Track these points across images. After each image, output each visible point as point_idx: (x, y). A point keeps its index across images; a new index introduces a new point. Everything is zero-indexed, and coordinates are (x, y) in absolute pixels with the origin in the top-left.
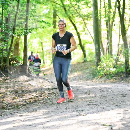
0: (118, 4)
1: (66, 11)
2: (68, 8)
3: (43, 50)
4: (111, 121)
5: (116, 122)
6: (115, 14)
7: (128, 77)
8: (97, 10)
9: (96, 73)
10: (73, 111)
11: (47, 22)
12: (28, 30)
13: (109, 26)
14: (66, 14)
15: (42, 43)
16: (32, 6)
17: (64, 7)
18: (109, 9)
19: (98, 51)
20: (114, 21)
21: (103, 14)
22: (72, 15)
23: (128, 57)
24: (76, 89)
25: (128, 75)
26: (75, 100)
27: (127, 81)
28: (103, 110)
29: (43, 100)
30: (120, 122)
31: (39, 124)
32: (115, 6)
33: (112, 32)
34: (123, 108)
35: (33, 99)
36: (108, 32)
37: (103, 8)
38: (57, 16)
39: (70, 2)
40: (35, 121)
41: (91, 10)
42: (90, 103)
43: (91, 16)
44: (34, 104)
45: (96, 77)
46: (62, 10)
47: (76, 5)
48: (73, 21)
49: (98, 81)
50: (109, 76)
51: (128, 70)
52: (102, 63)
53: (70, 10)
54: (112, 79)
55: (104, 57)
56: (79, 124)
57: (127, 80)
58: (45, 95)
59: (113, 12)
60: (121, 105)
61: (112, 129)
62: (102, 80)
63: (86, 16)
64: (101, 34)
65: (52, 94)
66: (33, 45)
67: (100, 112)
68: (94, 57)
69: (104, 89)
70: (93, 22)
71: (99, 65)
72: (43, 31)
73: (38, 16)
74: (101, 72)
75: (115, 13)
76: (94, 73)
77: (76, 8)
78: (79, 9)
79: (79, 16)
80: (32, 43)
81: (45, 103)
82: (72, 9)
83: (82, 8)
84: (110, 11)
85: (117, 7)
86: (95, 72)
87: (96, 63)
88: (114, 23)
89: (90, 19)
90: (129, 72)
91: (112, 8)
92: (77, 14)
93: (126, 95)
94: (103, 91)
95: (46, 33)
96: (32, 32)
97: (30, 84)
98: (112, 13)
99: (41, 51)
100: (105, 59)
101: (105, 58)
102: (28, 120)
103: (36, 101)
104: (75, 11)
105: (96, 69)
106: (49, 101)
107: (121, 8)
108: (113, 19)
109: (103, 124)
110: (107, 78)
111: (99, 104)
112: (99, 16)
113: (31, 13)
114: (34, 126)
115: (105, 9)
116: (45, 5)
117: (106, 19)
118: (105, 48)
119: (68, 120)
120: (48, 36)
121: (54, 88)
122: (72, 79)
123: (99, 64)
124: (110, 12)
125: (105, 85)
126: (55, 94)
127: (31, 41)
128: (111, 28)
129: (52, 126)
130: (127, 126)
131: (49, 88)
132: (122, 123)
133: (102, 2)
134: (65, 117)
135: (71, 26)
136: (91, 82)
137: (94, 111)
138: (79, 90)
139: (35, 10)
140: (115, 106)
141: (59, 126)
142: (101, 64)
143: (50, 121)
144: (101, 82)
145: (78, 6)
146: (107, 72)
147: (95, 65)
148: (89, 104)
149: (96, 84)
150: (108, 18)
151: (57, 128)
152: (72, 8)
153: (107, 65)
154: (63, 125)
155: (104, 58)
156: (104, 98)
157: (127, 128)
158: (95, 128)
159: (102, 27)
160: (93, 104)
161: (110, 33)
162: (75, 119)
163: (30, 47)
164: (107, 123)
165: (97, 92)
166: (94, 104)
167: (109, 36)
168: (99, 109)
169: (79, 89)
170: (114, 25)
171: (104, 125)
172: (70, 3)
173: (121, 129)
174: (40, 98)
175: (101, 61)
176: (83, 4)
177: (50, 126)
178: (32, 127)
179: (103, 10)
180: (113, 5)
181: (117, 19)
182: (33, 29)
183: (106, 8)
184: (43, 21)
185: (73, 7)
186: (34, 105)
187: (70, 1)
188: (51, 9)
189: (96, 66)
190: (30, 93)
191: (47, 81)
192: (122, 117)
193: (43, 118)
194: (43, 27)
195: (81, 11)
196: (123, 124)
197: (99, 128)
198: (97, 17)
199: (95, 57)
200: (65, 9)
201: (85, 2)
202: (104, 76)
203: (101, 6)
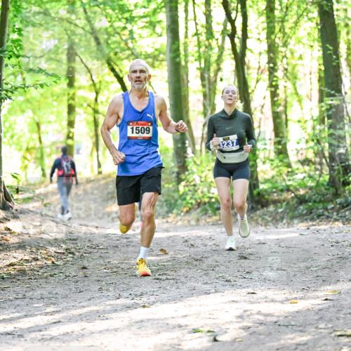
0: (229, 27)
1: (98, 43)
2: (106, 37)
3: (40, 142)
4: (212, 321)
5: (226, 323)
6: (222, 53)
7: (256, 211)
8: (177, 43)
9: (176, 201)
10: (117, 295)
11: (50, 72)
12: (4, 92)
13: (206, 82)
14: (99, 52)
15: (38, 125)
16: (14, 32)
17: (94, 35)
18: (208, 39)
19: (180, 146)
20: (219, 69)
21: (193, 52)
22: (116, 54)
23: (255, 161)
24: (125, 241)
25: (254, 206)
26: (123, 269)
27: (253, 221)
28: (193, 292)
29: (41, 268)
30: (236, 322)
31: (30, 330)
32: (222, 31)
33: (216, 96)
34: (244, 288)
35: (15, 267)
36: (205, 96)
37: (193, 36)
38: (77, 58)
39: (109, 22)
40: (20, 322)
41: (163, 41)
42: (160, 277)
43: (162, 56)
44: (19, 280)
45: (175, 211)
46: (88, 41)
47: (125, 28)
48: (117, 70)
49: (181, 220)
50: (208, 208)
51: (255, 192)
52: (189, 174)
53: (109, 42)
54: (215, 215)
55: (195, 159)
56: (133, 328)
57: (252, 218)
58: (46, 257)
59: (218, 47)
60: (237, 280)
61: (215, 340)
62: (189, 219)
63: (150, 57)
64: (188, 103)
65: (64, 253)
66: (15, 131)
67: (186, 297)
68: (170, 159)
69: (194, 240)
70: (168, 71)
71: (182, 180)
72: (42, 95)
73: (28, 56)
74: (188, 198)
75: (222, 49)
76: (170, 201)
77: (124, 38)
78: (132, 38)
79: (131, 58)
80: (14, 126)
81: (46, 278)
82: (113, 39)
83: (141, 37)
84: (210, 44)
85: (229, 35)
86: (173, 197)
87: (174, 175)
88: (220, 74)
89: (161, 64)
90: (256, 198)
91: (216, 38)
92: (128, 52)
93: (250, 254)
94: (192, 245)
95: (50, 100)
96: (13, 98)
97: (9, 229)
98: (216, 50)
99: (38, 145)
100: (198, 165)
101: (198, 162)
102: (4, 319)
103: (23, 272)
104: (123, 45)
105: (174, 191)
106: (56, 271)
107: (238, 38)
108: (218, 65)
109: (194, 329)
110: (204, 213)
111: (183, 279)
112: (181, 56)
113: (10, 49)
114: (19, 336)
115: (198, 38)
116: (47, 29)
117: (200, 64)
118: (198, 138)
119: (105, 318)
120: (54, 106)
121: (70, 239)
122: (114, 215)
123: (183, 177)
124: (209, 47)
125: (199, 230)
126: (73, 253)
127: (12, 118)
128: (211, 87)
129: (64, 334)
130: (254, 332)
131: (56, 239)
132: (241, 325)
133: (189, 23)
134: (98, 312)
135: (112, 82)
136: (163, 223)
137: (171, 295)
138: (133, 244)
139: (20, 43)
140: (223, 282)
141: (83, 335)
142: (188, 177)
143: (59, 322)
144: (189, 221)
145: (131, 32)
146: (203, 197)
147: (173, 180)
148: (158, 279)
149: (176, 229)
150: (205, 61)
151: (78, 340)
152: (114, 36)
153: (203, 179)
154: (93, 333)
155: (195, 162)
156: (195, 263)
157: (253, 339)
158: (173, 339)
159: (189, 84)
160: (169, 277)
161: (210, 100)
162: (124, 318)
163: (8, 135)
164: (202, 327)
165: (178, 248)
166: (172, 277)
167: (208, 108)
168: (184, 289)
169: (132, 242)
170: (221, 80)
171: (195, 331)
172: (109, 24)
173: (237, 340)
174: (33, 263)
175: (188, 170)
176: (142, 28)
177: (59, 335)
178: (13, 337)
179: (193, 42)
180: (217, 28)
181: (229, 64)
182: (16, 88)
183: (200, 36)
184: (40, 69)
185: (116, 35)
186: (19, 282)
187: (109, 20)
188: (63, 40)
189: (174, 184)
190: (10, 251)
191: (53, 221)
192: (242, 311)
193: (40, 314)
194: (42, 86)
195: (138, 44)
196: (243, 329)
197: (182, 339)
198: (178, 60)
199: (172, 161)
200: (97, 39)
201: (146, 23)
202: (196, 207)
203: (186, 32)
